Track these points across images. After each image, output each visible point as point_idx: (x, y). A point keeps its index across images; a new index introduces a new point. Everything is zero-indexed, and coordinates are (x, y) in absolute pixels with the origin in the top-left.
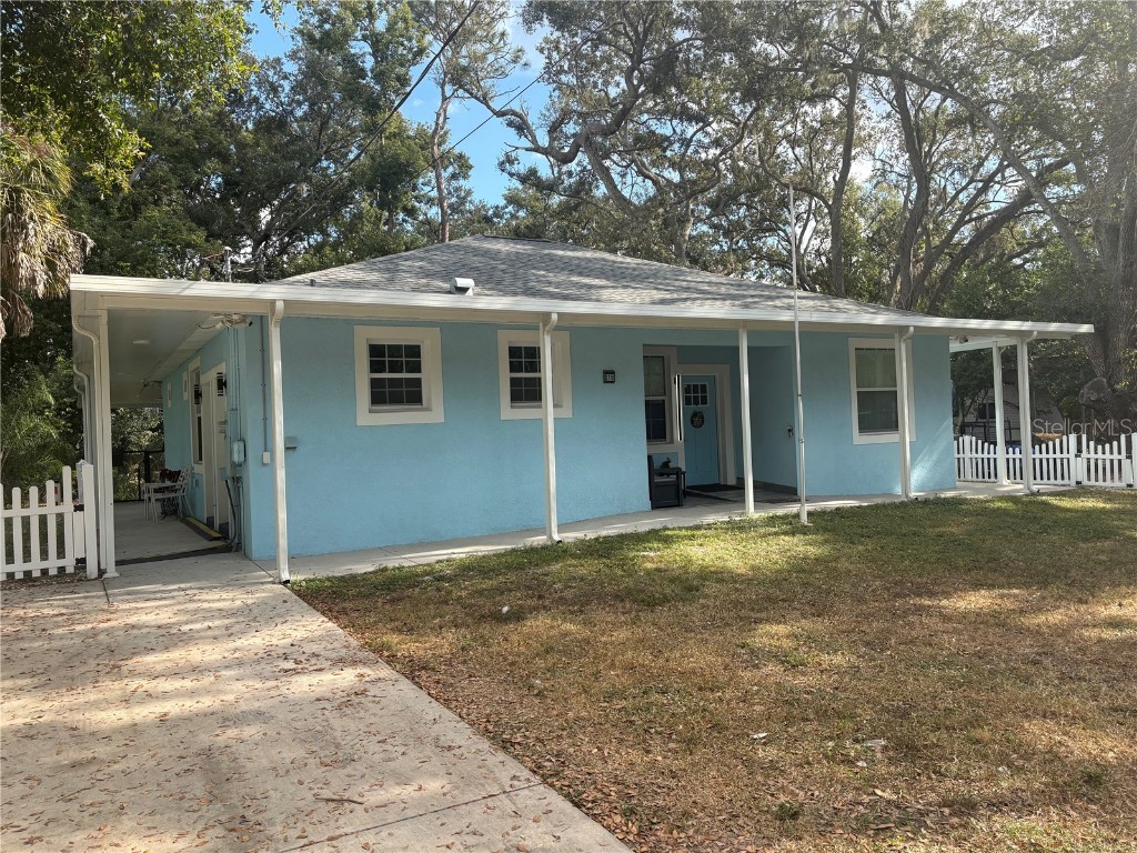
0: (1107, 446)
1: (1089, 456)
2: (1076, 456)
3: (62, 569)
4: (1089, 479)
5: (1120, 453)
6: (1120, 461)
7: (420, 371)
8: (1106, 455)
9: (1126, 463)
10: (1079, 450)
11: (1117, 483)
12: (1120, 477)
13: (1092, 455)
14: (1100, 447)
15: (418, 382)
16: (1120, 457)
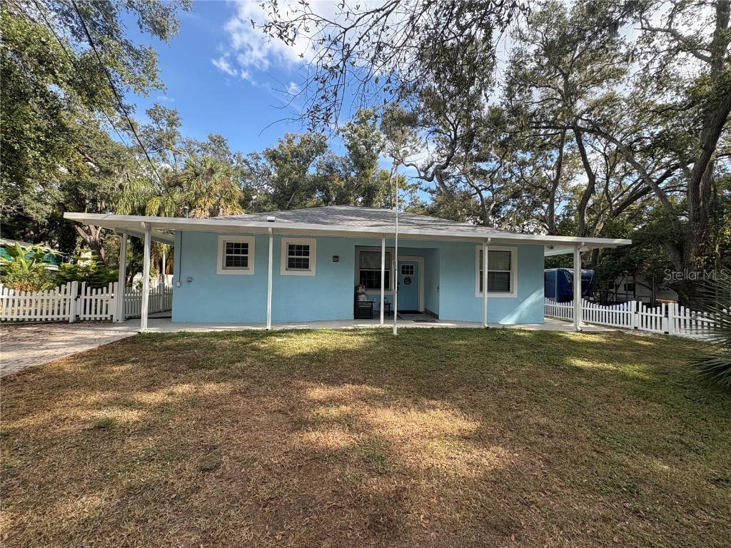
0: (654, 309)
1: (642, 314)
2: (635, 313)
3: (106, 318)
4: (642, 326)
5: (661, 314)
6: (661, 318)
7: (247, 254)
8: (653, 313)
9: (664, 320)
10: (638, 310)
11: (658, 331)
12: (661, 327)
13: (644, 313)
14: (649, 309)
15: (246, 258)
16: (661, 316)
